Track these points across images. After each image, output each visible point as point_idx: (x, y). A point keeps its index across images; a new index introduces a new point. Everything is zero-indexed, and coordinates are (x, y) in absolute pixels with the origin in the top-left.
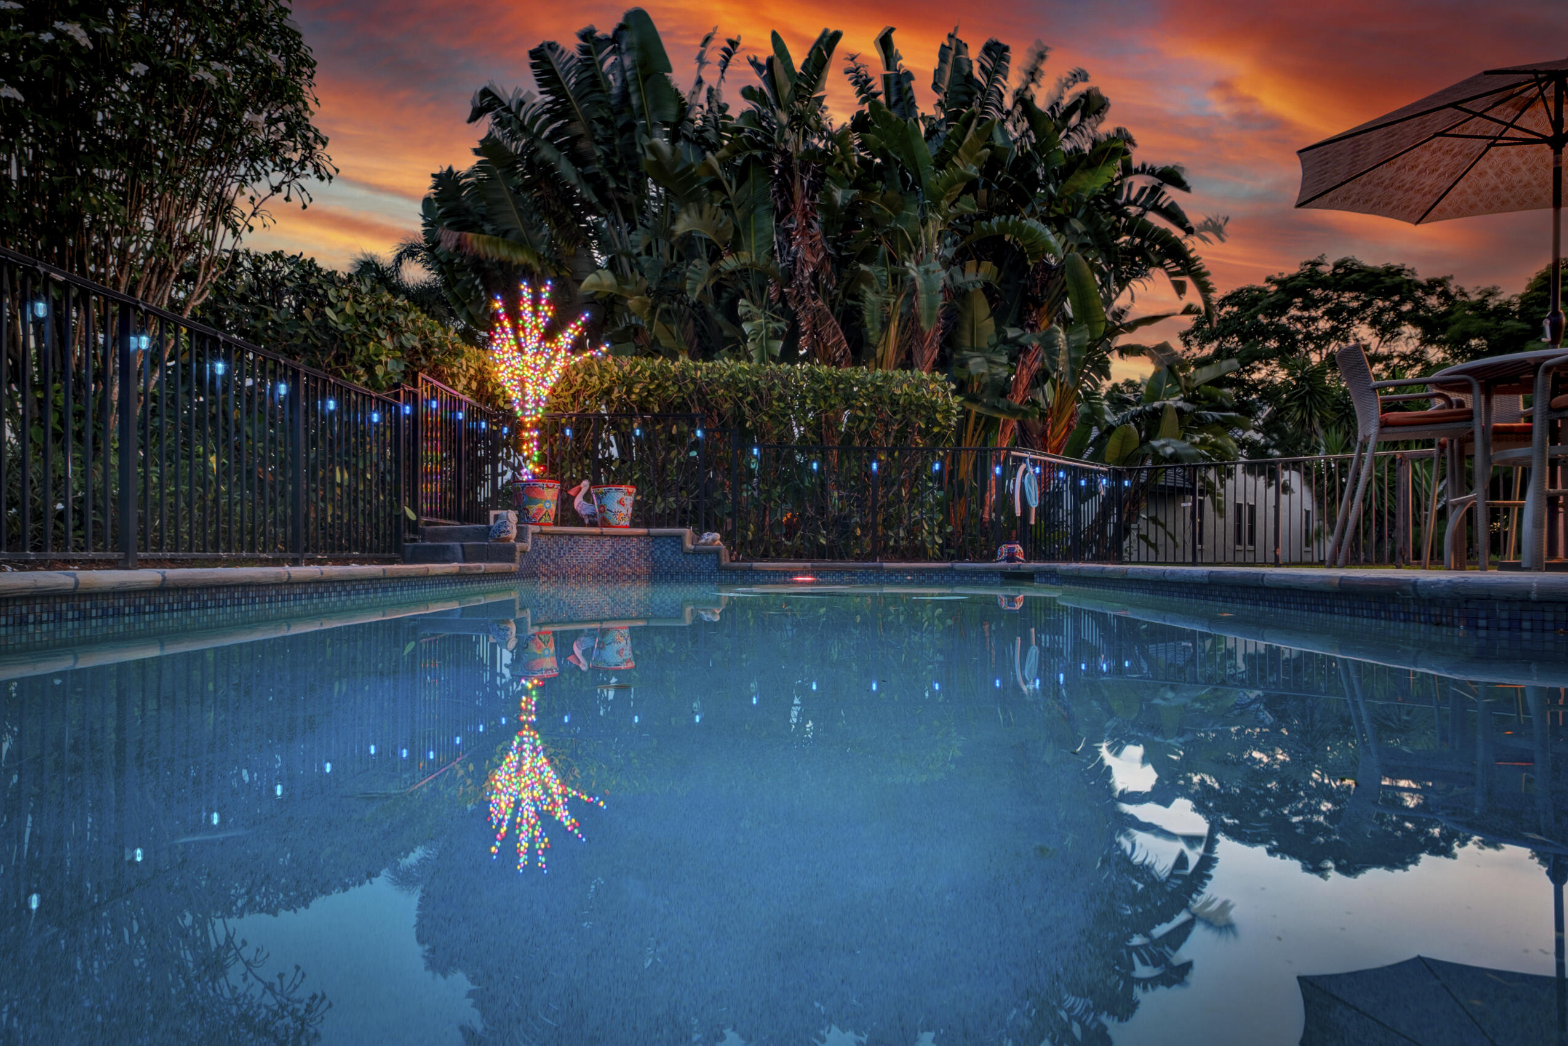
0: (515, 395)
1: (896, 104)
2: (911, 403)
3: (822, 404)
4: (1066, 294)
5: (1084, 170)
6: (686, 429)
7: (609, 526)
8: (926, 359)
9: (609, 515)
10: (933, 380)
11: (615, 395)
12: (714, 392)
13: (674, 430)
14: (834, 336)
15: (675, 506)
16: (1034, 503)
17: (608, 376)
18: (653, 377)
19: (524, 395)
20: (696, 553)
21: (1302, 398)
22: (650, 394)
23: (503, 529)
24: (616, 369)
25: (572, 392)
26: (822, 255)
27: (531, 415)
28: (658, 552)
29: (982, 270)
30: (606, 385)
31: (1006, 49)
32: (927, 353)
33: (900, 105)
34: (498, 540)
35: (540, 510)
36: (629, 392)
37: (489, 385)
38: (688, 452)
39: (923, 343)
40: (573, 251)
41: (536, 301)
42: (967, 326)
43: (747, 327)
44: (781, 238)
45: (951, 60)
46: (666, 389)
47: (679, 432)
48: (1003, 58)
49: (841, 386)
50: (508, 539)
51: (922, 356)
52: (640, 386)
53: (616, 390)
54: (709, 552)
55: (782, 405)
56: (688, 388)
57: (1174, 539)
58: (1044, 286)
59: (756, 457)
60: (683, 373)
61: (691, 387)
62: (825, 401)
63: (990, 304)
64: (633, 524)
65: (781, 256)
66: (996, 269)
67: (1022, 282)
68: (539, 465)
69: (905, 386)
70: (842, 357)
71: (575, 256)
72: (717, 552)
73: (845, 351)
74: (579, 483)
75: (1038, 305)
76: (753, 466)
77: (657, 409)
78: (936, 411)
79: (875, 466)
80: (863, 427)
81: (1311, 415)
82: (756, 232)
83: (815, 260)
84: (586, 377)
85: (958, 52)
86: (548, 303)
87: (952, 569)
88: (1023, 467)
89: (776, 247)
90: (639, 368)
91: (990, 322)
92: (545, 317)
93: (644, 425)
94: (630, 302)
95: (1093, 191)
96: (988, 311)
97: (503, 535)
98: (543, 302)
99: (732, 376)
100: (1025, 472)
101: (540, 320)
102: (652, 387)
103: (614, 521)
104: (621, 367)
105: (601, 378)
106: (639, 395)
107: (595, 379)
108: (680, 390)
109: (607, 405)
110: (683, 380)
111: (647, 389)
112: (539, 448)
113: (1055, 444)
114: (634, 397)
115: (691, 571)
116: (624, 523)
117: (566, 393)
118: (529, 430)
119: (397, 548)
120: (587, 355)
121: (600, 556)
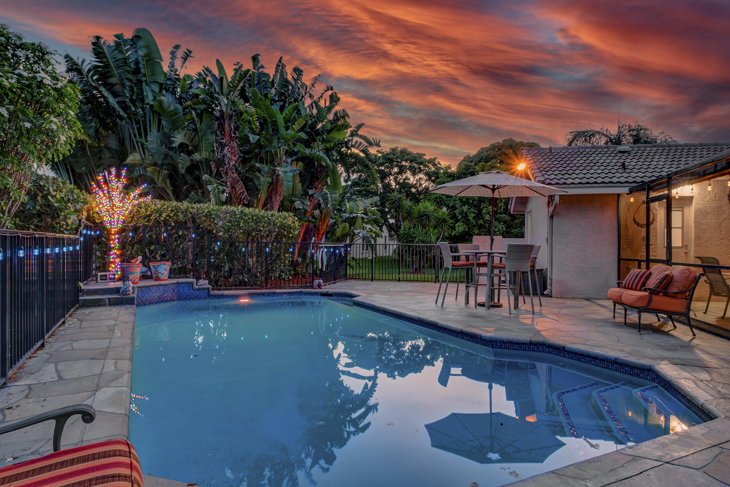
0: (106, 219)
1: (257, 85)
2: (282, 225)
4: (328, 176)
5: (336, 131)
6: (186, 233)
7: (160, 280)
8: (278, 200)
9: (159, 275)
10: (289, 216)
11: (152, 217)
12: (200, 218)
13: (180, 233)
14: (241, 189)
16: (325, 263)
17: (149, 209)
18: (172, 211)
19: (111, 218)
20: (199, 289)
21: (396, 208)
22: (170, 217)
23: (127, 290)
24: (153, 206)
26: (237, 156)
27: (114, 228)
28: (181, 290)
29: (298, 166)
30: (148, 213)
31: (302, 71)
32: (278, 198)
33: (259, 85)
34: (125, 295)
35: (134, 277)
36: (160, 215)
37: (91, 212)
38: (187, 243)
39: (277, 194)
40: (106, 134)
41: (118, 175)
42: (292, 186)
43: (210, 188)
44: (217, 145)
45: (280, 71)
46: (178, 216)
47: (183, 234)
48: (300, 75)
49: (255, 218)
50: (129, 294)
51: (276, 198)
52: (165, 214)
53: (153, 215)
54: (204, 289)
55: (230, 224)
56: (188, 216)
57: (359, 264)
58: (321, 172)
59: (218, 246)
60: (186, 210)
61: (190, 216)
64: (170, 278)
65: (218, 153)
66: (303, 165)
67: (312, 170)
68: (118, 250)
69: (279, 219)
70: (244, 198)
71: (107, 136)
72: (208, 289)
73: (246, 196)
75: (317, 179)
76: (216, 249)
77: (173, 224)
78: (291, 228)
79: (267, 249)
81: (399, 214)
82: (205, 141)
84: (139, 209)
85: (283, 68)
86: (125, 177)
87: (301, 292)
88: (322, 250)
89: (215, 149)
90: (165, 206)
91: (300, 184)
93: (166, 231)
94: (148, 169)
95: (339, 139)
97: (128, 293)
98: (122, 177)
99: (209, 212)
100: (323, 252)
101: (120, 185)
102: (171, 215)
103: (162, 277)
104: (155, 205)
105: (146, 210)
106: (165, 218)
107: (143, 210)
108: (184, 217)
109: (148, 221)
110: (186, 212)
111: (168, 216)
112: (119, 242)
113: (322, 232)
114: (162, 219)
115: (196, 297)
116: (166, 278)
117: (129, 216)
118: (114, 235)
119: (78, 301)
120: (141, 200)
121: (158, 294)
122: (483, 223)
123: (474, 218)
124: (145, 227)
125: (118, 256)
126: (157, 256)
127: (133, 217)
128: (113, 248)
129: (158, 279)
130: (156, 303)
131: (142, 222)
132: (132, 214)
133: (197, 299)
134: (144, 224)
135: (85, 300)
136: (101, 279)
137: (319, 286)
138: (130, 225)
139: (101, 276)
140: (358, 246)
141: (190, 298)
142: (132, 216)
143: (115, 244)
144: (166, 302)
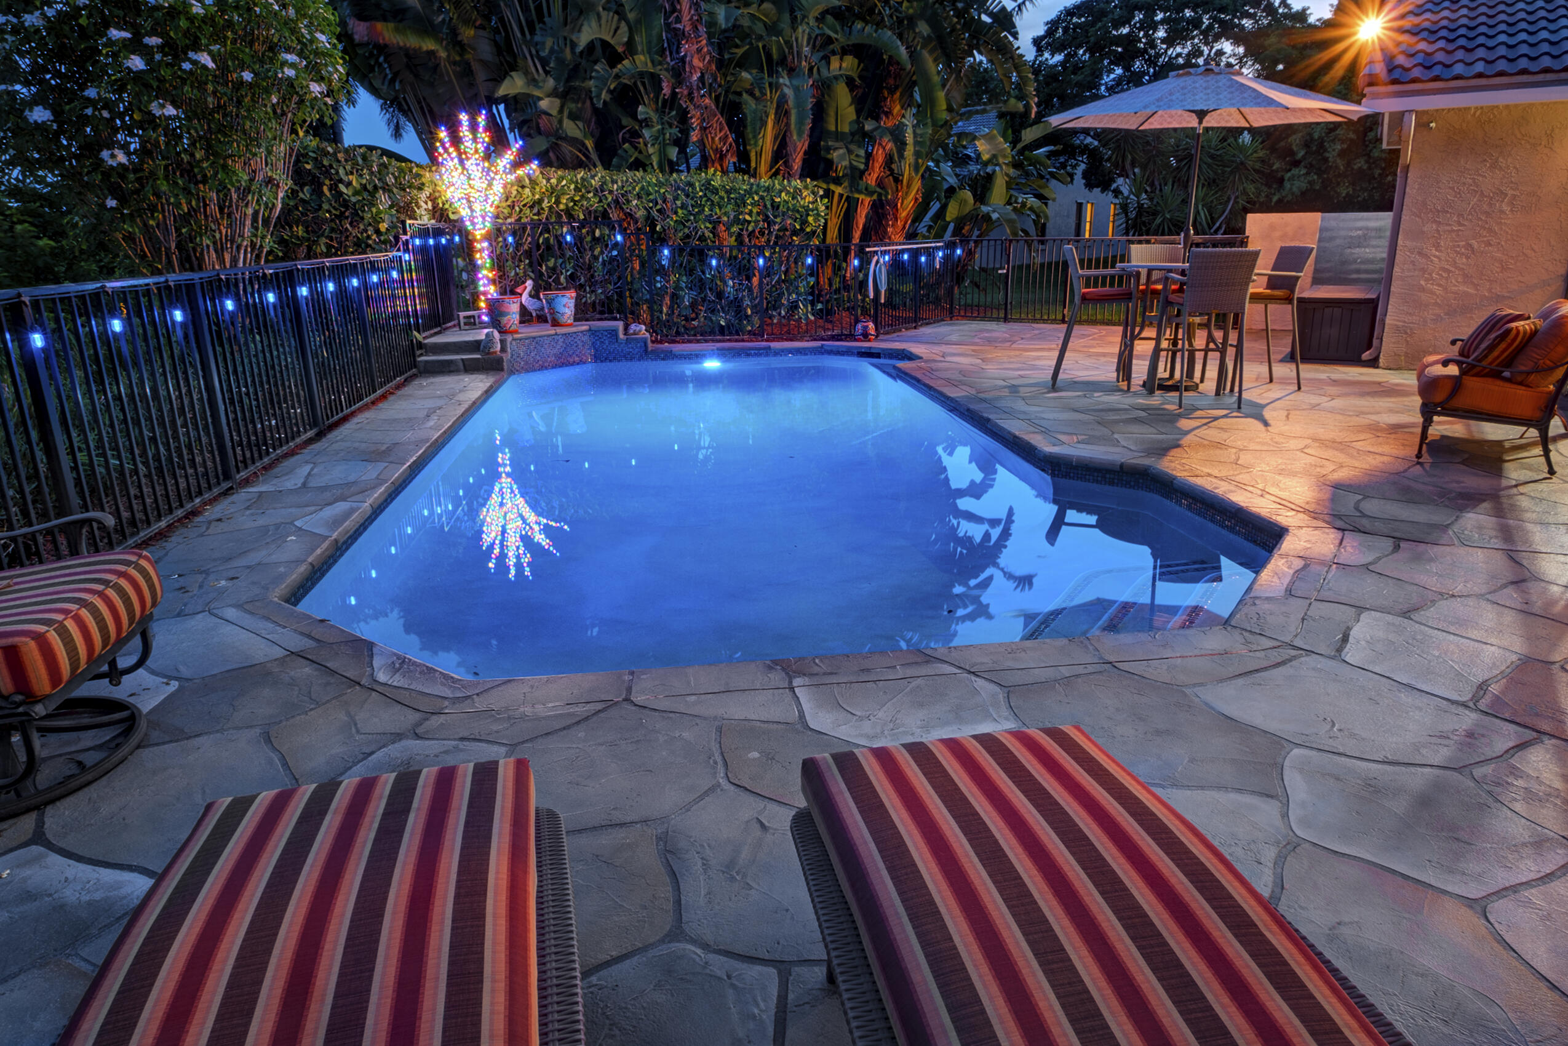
0: (464, 212)
2: (788, 209)
3: (718, 211)
6: (607, 232)
7: (559, 325)
8: (798, 149)
9: (557, 315)
10: (806, 188)
11: (545, 204)
12: (629, 201)
13: (597, 233)
14: (720, 131)
15: (603, 297)
17: (538, 188)
18: (577, 189)
19: (472, 211)
20: (629, 342)
22: (575, 204)
23: (490, 345)
24: (544, 181)
25: (509, 203)
26: (708, 58)
27: (480, 229)
28: (598, 343)
29: (844, 64)
30: (537, 196)
32: (799, 144)
34: (488, 353)
35: (510, 320)
36: (558, 202)
37: (440, 201)
38: (610, 252)
40: (472, 32)
41: (474, 127)
42: (832, 113)
43: (647, 133)
46: (588, 199)
47: (602, 236)
49: (732, 196)
50: (496, 352)
51: (795, 146)
52: (566, 197)
53: (546, 201)
54: (638, 341)
55: (685, 212)
56: (607, 199)
58: (898, 76)
59: (666, 256)
60: (602, 186)
61: (610, 198)
62: (720, 209)
63: (851, 91)
64: (577, 322)
65: (670, 55)
66: (856, 61)
67: (876, 72)
68: (492, 270)
69: (783, 195)
70: (727, 151)
71: (474, 37)
72: (646, 341)
73: (730, 145)
74: (524, 282)
75: (892, 93)
76: (664, 263)
77: (582, 217)
78: (808, 217)
79: (761, 261)
80: (750, 229)
82: (646, 30)
83: (701, 65)
84: (520, 190)
86: (486, 130)
88: (876, 258)
89: (666, 45)
90: (565, 182)
91: (851, 112)
92: (483, 142)
93: (571, 231)
94: (542, 102)
96: (850, 99)
97: (491, 349)
98: (481, 130)
99: (643, 188)
100: (877, 262)
101: (479, 146)
102: (576, 198)
103: (562, 320)
104: (548, 180)
105: (533, 191)
106: (566, 205)
107: (527, 191)
108: (600, 201)
109: (538, 214)
110: (602, 191)
111: (572, 200)
112: (489, 256)
113: (904, 214)
114: (562, 207)
115: (624, 356)
116: (569, 321)
117: (504, 204)
118: (480, 242)
119: (415, 364)
120: (520, 172)
121: (555, 351)
122: (1365, 167)
123: (1342, 154)
124: (535, 225)
125: (493, 282)
126: (562, 279)
127: (512, 207)
128: (483, 267)
129: (556, 323)
130: (553, 368)
131: (528, 215)
132: (510, 200)
133: (627, 359)
134: (532, 220)
135: (426, 362)
136: (465, 324)
137: (866, 336)
138: (509, 221)
139: (465, 317)
140: (992, 243)
141: (615, 359)
142: (510, 201)
143: (483, 258)
144: (572, 365)
